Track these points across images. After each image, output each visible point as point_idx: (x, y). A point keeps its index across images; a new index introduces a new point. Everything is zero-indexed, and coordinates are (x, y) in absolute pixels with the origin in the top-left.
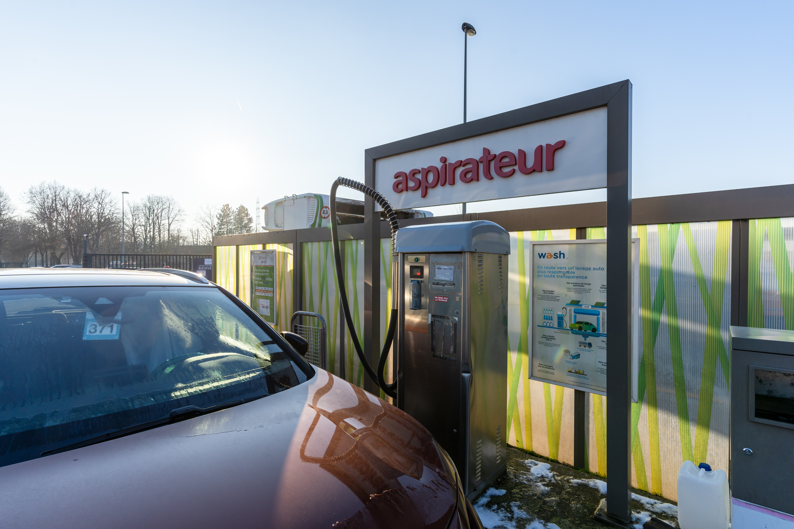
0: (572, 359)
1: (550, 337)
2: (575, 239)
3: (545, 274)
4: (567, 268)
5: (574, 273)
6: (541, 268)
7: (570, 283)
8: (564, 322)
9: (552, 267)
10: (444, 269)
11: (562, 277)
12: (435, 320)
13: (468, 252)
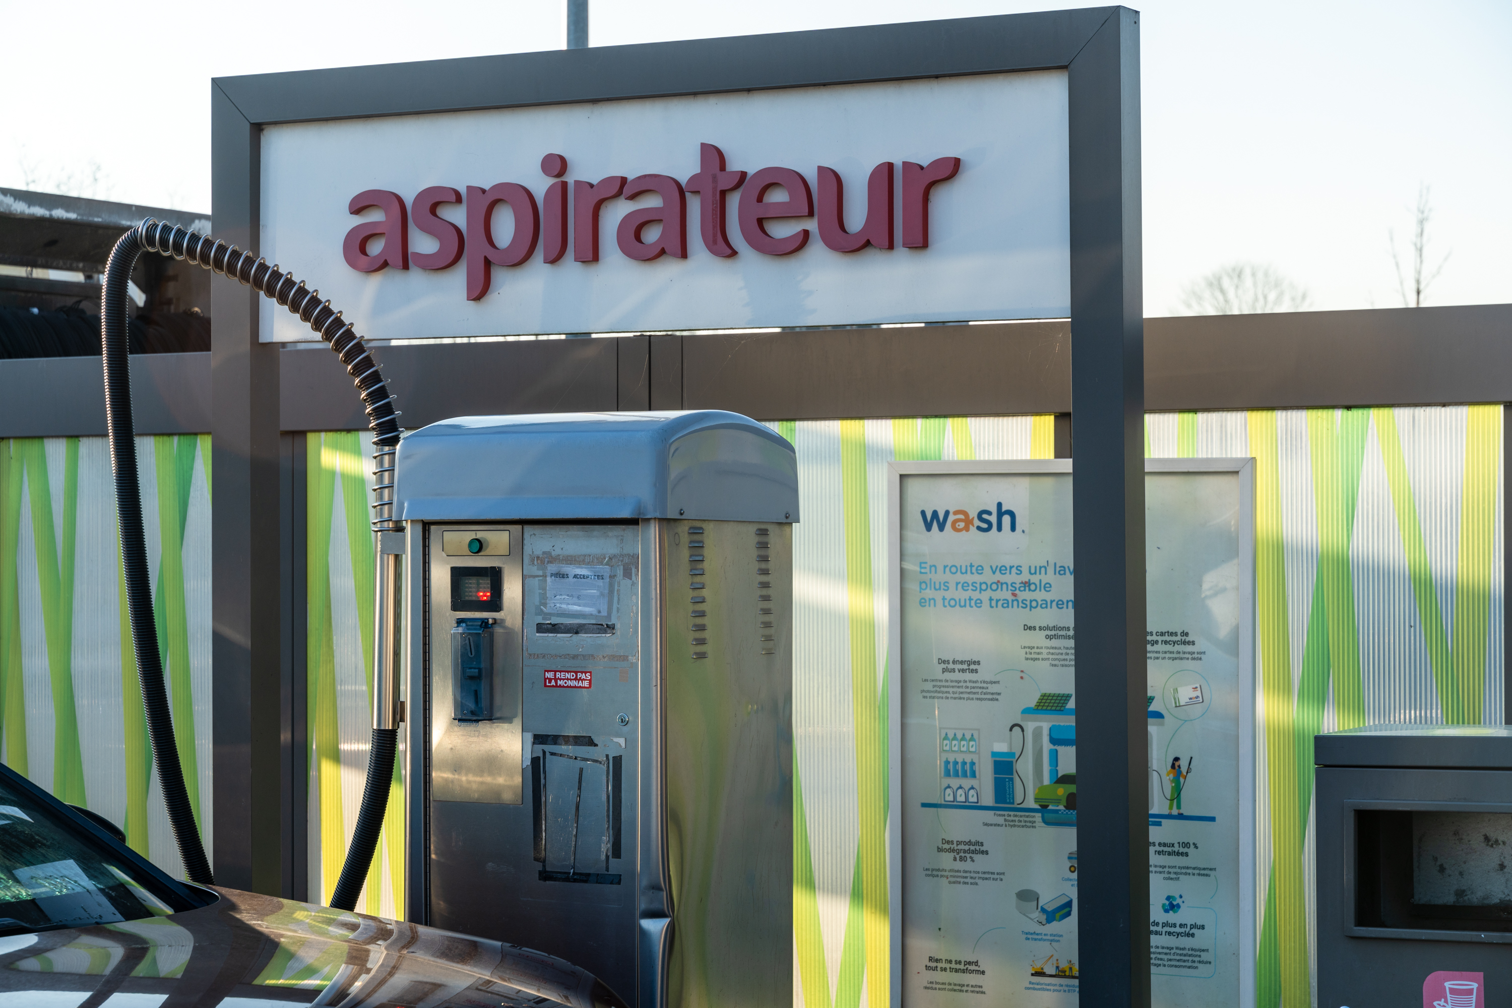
0: (1044, 922)
1: (967, 847)
2: (1051, 455)
3: (948, 595)
4: (1025, 570)
5: (1047, 587)
6: (933, 569)
7: (1034, 628)
8: (1017, 780)
9: (971, 566)
10: (575, 576)
11: (1006, 604)
12: (548, 755)
13: (655, 518)
